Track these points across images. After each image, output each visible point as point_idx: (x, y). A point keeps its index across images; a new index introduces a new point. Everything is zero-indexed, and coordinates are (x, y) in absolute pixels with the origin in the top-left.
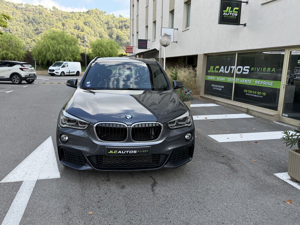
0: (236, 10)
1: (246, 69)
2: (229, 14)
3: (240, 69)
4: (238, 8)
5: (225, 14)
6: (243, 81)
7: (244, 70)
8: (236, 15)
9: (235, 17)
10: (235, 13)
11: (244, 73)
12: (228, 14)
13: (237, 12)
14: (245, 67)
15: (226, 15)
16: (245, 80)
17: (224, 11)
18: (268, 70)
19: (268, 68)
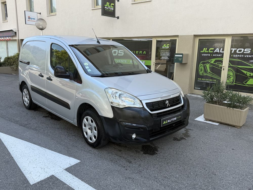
0: (112, 6)
1: (120, 52)
2: (109, 8)
3: (116, 52)
4: (113, 4)
5: (105, 7)
6: (119, 61)
7: (119, 52)
8: (113, 9)
9: (112, 11)
10: (112, 8)
11: (119, 55)
12: (107, 8)
13: (113, 7)
14: (120, 51)
15: (106, 9)
16: (121, 60)
17: (105, 5)
18: (140, 53)
19: (140, 51)
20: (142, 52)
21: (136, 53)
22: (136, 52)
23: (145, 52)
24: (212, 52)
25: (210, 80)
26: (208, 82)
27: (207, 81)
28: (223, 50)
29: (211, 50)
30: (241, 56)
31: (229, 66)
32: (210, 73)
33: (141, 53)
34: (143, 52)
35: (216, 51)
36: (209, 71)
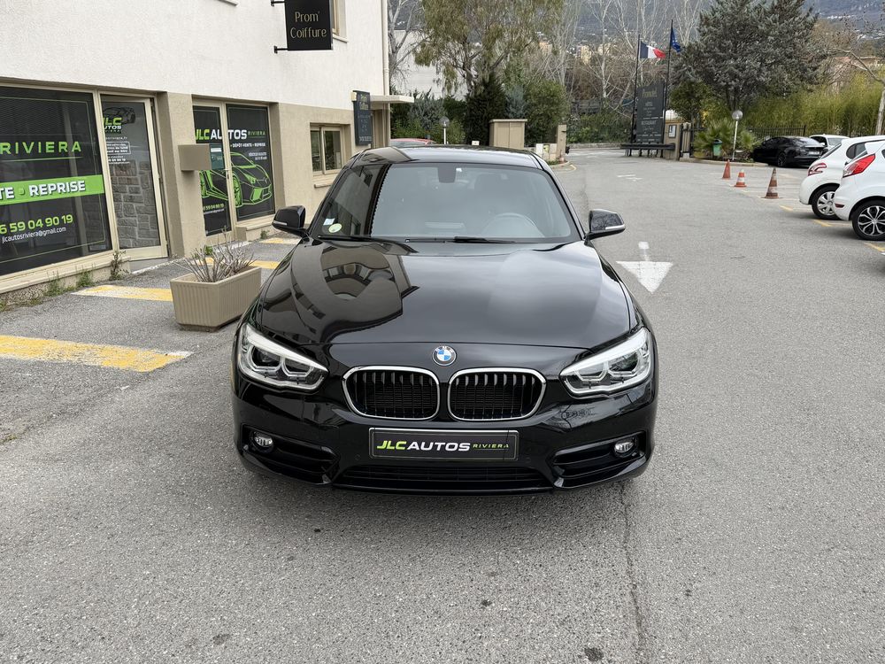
19: (60, 143)
20: (66, 143)
22: (48, 147)
23: (77, 143)
24: (208, 138)
25: (217, 206)
26: (215, 211)
27: (214, 209)
28: (221, 135)
29: (207, 134)
30: (239, 145)
31: (233, 169)
32: (213, 189)
35: (212, 136)
36: (212, 185)
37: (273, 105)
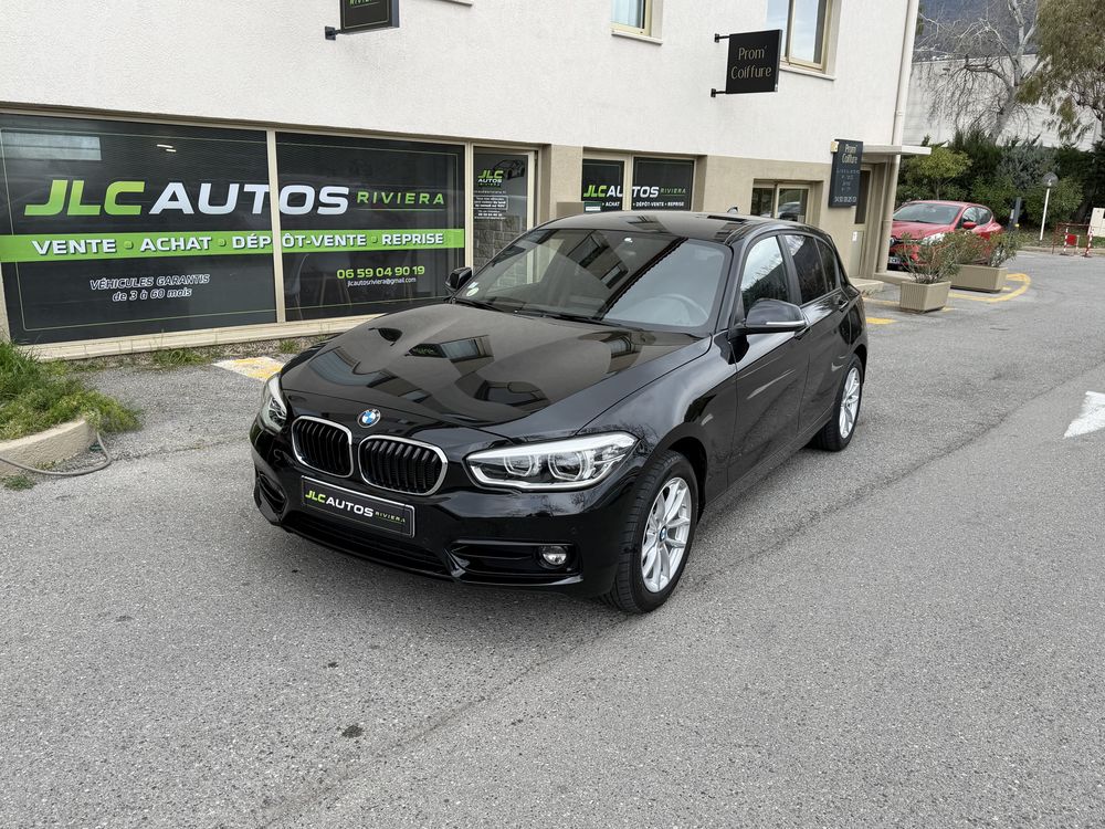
1: (331, 194)
3: (302, 195)
7: (323, 198)
11: (322, 211)
14: (328, 190)
18: (421, 199)
19: (422, 195)
20: (428, 195)
21: (407, 202)
22: (407, 198)
23: (440, 195)
24: (603, 195)
28: (621, 192)
29: (602, 191)
30: (646, 204)
33: (426, 200)
34: (433, 196)
35: (609, 193)
37: (701, 158)
